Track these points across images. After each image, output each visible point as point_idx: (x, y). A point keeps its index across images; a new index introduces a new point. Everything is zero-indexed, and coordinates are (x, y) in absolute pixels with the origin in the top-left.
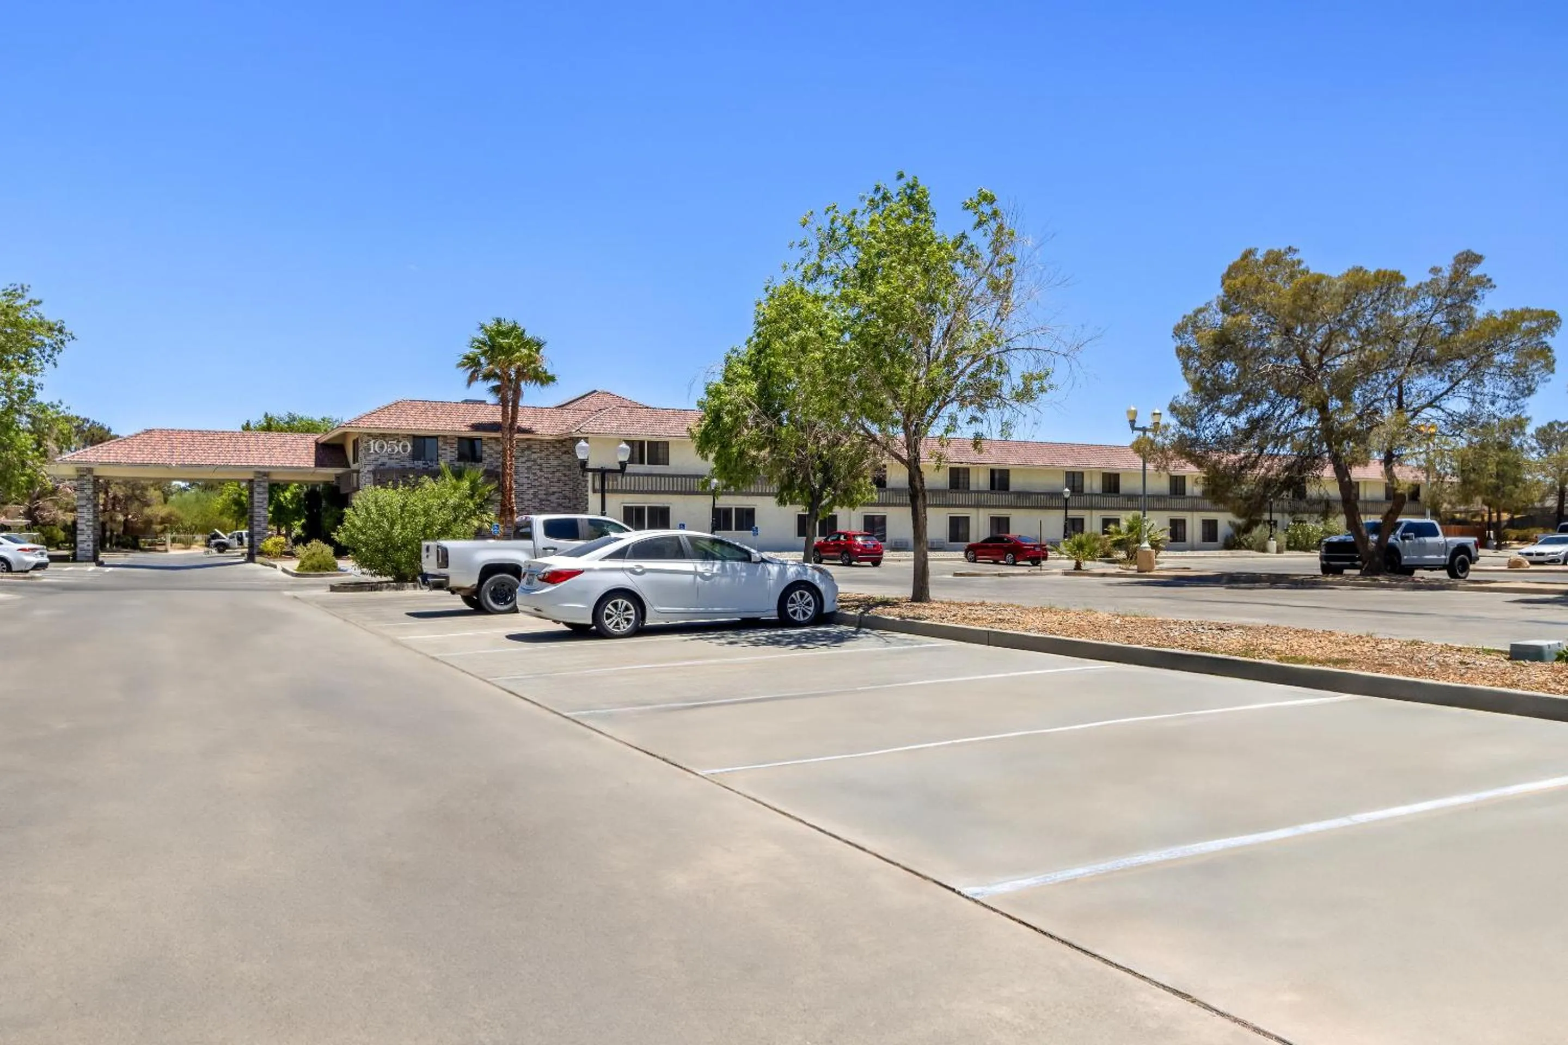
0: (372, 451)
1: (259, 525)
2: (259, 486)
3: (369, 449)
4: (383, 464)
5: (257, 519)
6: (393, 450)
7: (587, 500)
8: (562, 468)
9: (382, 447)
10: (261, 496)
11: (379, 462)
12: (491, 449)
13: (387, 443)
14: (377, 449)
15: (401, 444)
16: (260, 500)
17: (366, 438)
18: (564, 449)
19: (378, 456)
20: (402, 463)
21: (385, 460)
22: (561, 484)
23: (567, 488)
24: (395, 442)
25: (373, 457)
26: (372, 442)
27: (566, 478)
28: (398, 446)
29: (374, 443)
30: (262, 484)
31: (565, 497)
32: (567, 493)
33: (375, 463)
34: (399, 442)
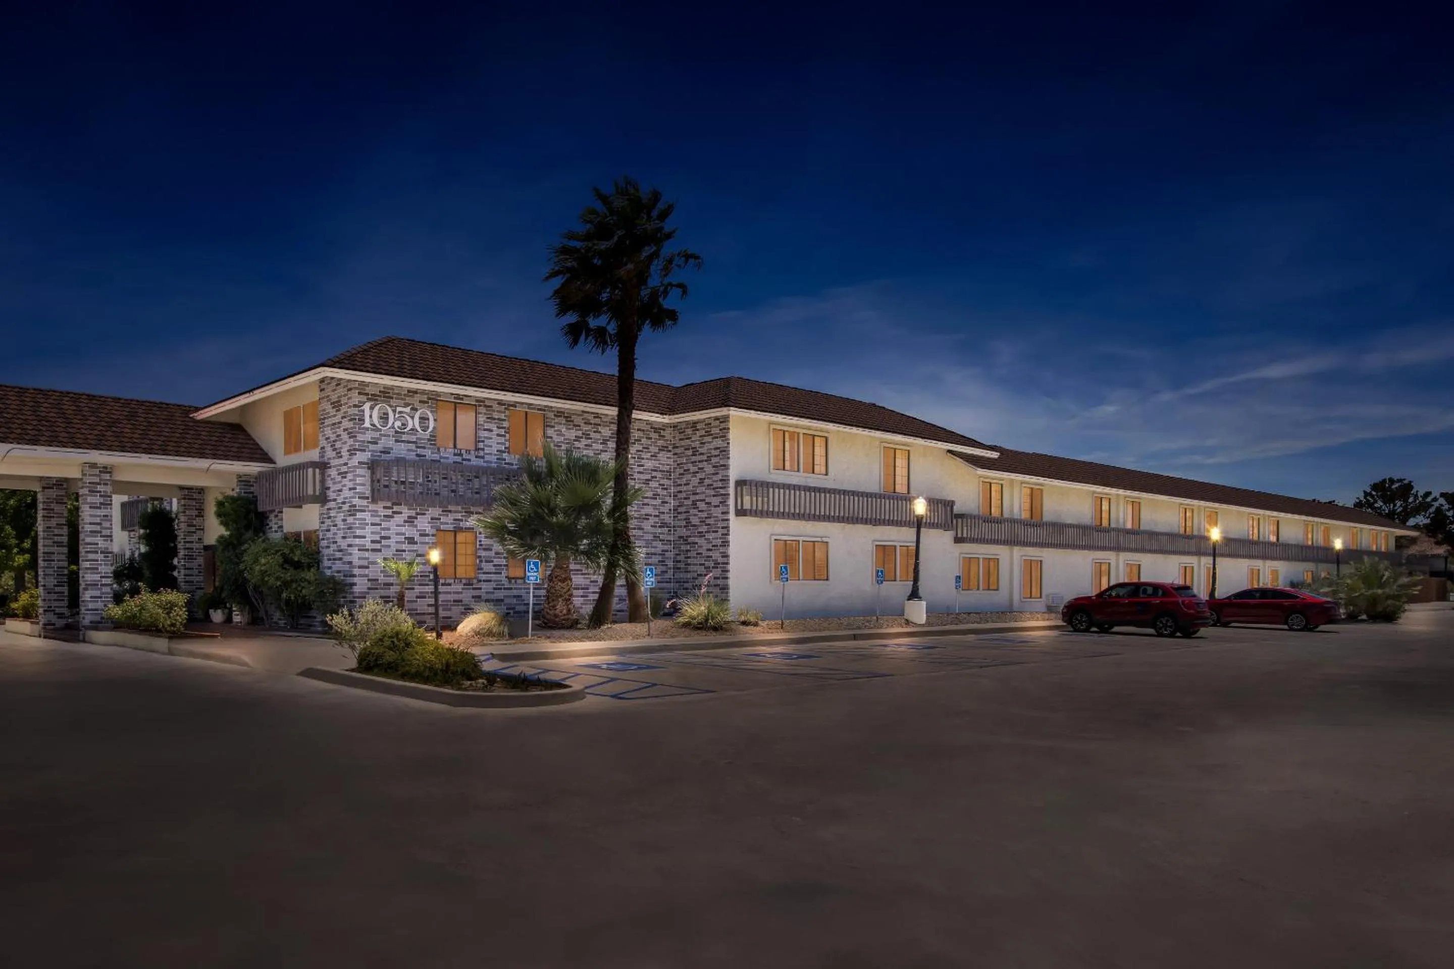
0: (367, 424)
1: (94, 570)
2: (92, 492)
3: (362, 420)
4: (386, 451)
5: (91, 556)
6: (404, 425)
7: (727, 528)
8: (659, 475)
9: (384, 418)
10: (98, 512)
11: (379, 447)
12: (560, 434)
13: (394, 411)
14: (376, 421)
15: (417, 415)
16: (98, 520)
17: (356, 398)
18: (661, 443)
19: (377, 435)
20: (419, 451)
21: (391, 443)
22: (658, 502)
23: (665, 509)
24: (408, 410)
25: (369, 436)
26: (367, 407)
27: (665, 492)
28: (412, 418)
29: (372, 408)
30: (99, 488)
31: (664, 525)
32: (667, 518)
33: (372, 447)
34: (414, 409)
